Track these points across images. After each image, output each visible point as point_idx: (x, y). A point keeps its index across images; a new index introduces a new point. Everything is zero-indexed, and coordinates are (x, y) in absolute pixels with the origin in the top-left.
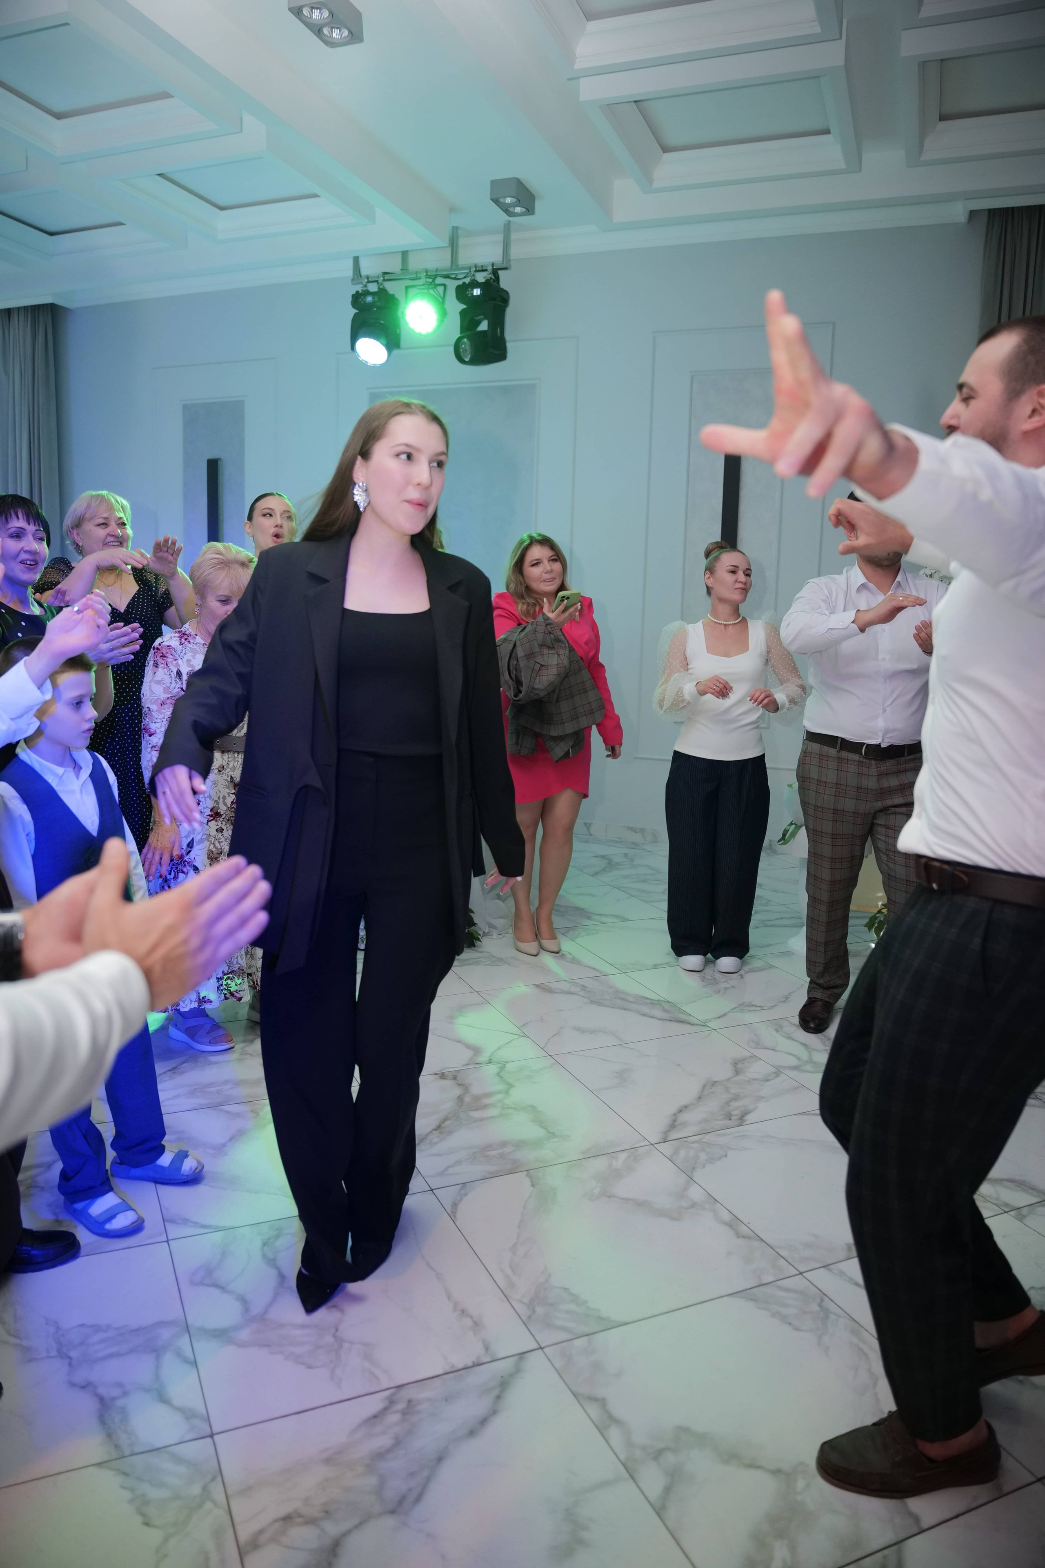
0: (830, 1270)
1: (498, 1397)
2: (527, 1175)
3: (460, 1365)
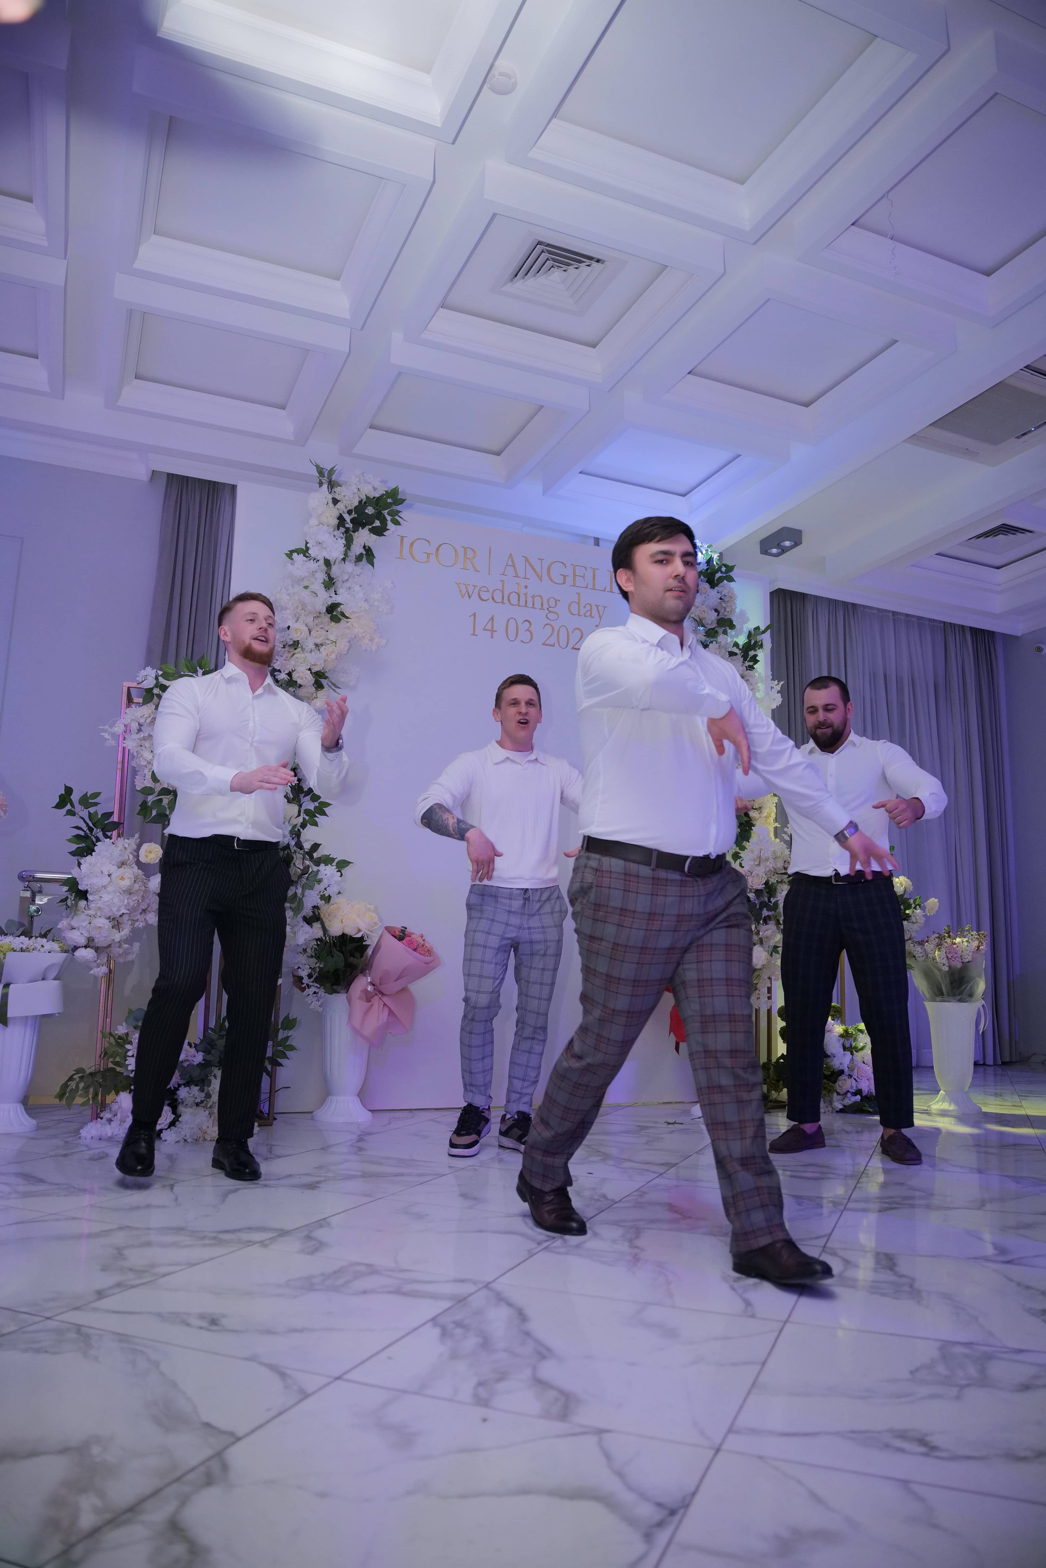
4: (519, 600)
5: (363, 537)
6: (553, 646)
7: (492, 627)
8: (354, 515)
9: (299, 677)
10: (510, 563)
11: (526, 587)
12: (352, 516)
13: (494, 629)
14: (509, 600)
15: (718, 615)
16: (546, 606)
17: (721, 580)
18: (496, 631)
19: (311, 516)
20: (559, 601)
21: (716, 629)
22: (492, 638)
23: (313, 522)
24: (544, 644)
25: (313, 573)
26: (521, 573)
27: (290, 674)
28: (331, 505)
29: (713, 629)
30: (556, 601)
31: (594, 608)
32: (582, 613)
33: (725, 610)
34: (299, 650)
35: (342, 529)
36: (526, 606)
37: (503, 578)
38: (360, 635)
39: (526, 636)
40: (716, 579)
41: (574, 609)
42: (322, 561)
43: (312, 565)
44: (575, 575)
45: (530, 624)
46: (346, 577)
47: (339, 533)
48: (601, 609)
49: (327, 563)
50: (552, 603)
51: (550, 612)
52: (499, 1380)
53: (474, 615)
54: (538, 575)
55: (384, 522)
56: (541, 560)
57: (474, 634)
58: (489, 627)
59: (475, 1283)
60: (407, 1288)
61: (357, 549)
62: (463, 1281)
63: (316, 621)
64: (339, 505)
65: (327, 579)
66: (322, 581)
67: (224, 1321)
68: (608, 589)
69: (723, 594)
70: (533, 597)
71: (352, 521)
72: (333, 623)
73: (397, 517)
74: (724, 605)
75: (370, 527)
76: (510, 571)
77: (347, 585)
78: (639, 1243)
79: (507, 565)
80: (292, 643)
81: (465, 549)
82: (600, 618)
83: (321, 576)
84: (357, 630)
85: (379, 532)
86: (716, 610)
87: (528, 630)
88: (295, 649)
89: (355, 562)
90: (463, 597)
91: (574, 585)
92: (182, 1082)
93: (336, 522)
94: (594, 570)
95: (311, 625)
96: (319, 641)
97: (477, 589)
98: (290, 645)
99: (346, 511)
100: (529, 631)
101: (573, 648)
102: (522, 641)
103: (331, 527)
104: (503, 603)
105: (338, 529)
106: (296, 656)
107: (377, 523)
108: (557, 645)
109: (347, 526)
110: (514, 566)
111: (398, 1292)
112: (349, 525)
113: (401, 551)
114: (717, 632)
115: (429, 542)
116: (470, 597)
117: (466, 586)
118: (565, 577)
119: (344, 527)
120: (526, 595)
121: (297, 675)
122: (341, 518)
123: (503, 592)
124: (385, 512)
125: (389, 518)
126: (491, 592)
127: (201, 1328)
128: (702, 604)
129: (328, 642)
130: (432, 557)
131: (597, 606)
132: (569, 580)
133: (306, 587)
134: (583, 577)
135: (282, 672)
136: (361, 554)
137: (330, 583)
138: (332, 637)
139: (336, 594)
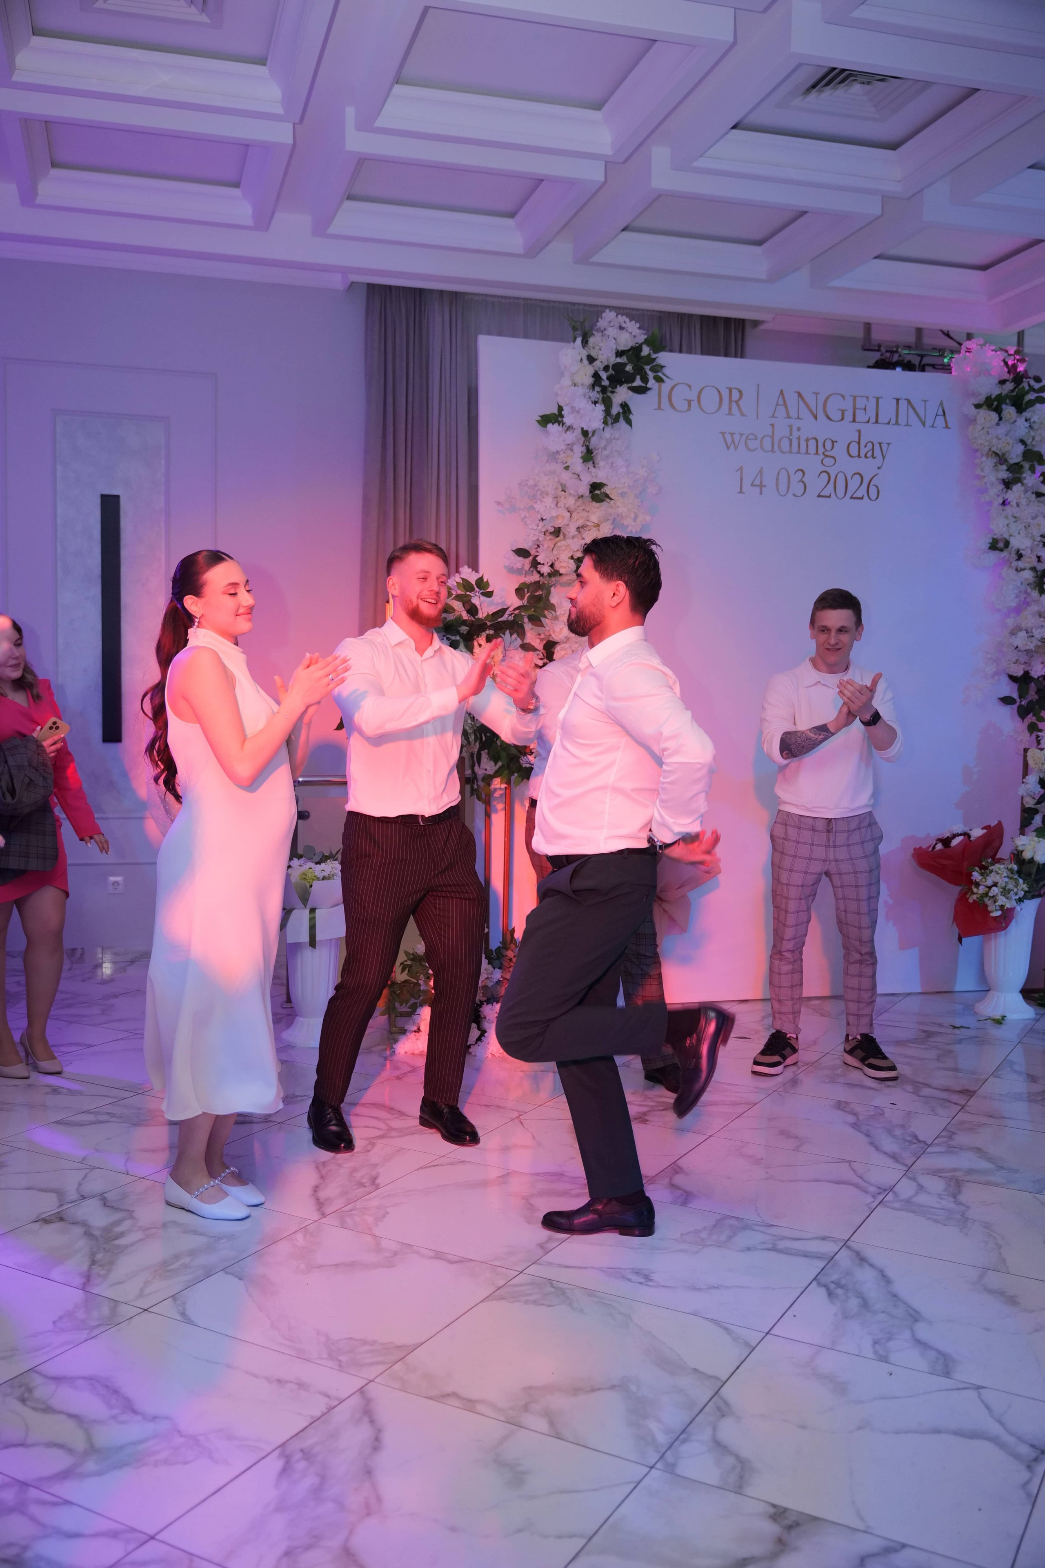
0: (540, 1264)
1: (372, 1422)
2: (227, 1273)
3: (318, 1414)
4: (791, 446)
5: (622, 394)
6: (829, 497)
7: (761, 482)
8: (611, 372)
9: (562, 567)
10: (781, 402)
11: (799, 429)
12: (609, 373)
13: (764, 484)
14: (779, 446)
15: (1025, 447)
16: (821, 450)
17: (1031, 403)
18: (765, 486)
19: (562, 375)
20: (836, 442)
21: (1021, 463)
22: (761, 494)
23: (566, 381)
24: (819, 496)
25: (570, 447)
26: (793, 414)
27: (552, 566)
28: (585, 361)
29: (1017, 464)
30: (833, 442)
31: (877, 447)
32: (862, 454)
33: (1033, 439)
34: (561, 536)
35: (597, 389)
36: (799, 452)
37: (773, 421)
38: (624, 515)
39: (798, 488)
40: (1024, 402)
41: (854, 450)
42: (579, 431)
43: (570, 437)
44: (855, 409)
45: (804, 473)
46: (603, 443)
47: (596, 395)
48: (884, 447)
49: (585, 433)
50: (828, 445)
51: (826, 456)
52: (889, 1339)
53: (741, 469)
54: (812, 413)
55: (645, 380)
56: (817, 394)
57: (741, 492)
58: (757, 482)
59: (835, 1240)
60: (781, 1245)
61: (616, 409)
62: (824, 1238)
63: (578, 504)
64: (594, 364)
65: (585, 451)
66: (580, 455)
67: (654, 1276)
68: (893, 421)
69: (1032, 421)
70: (807, 440)
71: (608, 378)
72: (594, 503)
73: (660, 374)
74: (1032, 433)
75: (630, 385)
76: (781, 411)
77: (607, 452)
78: (962, 1198)
79: (777, 405)
80: (552, 530)
81: (730, 390)
82: (884, 458)
83: (579, 450)
84: (620, 510)
85: (641, 390)
86: (1022, 442)
87: (801, 481)
88: (558, 536)
89: (612, 424)
90: (728, 448)
91: (854, 421)
92: (484, 999)
93: (591, 380)
94: (878, 399)
95: (572, 508)
96: (580, 523)
97: (744, 437)
98: (551, 533)
99: (602, 367)
100: (803, 482)
101: (852, 498)
102: (794, 495)
103: (586, 388)
104: (772, 451)
105: (594, 389)
106: (559, 544)
107: (638, 382)
108: (833, 495)
109: (603, 383)
110: (785, 405)
111: (774, 1249)
112: (606, 383)
113: (660, 403)
114: (1022, 467)
115: (690, 387)
116: (736, 448)
117: (732, 434)
118: (843, 412)
119: (600, 385)
120: (799, 438)
121: (562, 564)
122: (596, 375)
123: (772, 437)
124: (647, 368)
125: (651, 375)
126: (759, 439)
127: (641, 1283)
128: (1006, 435)
129: (589, 523)
130: (694, 404)
131: (880, 444)
132: (849, 416)
133: (567, 468)
134: (865, 409)
135: (546, 564)
136: (618, 414)
137: (589, 456)
138: (594, 519)
139: (594, 467)
